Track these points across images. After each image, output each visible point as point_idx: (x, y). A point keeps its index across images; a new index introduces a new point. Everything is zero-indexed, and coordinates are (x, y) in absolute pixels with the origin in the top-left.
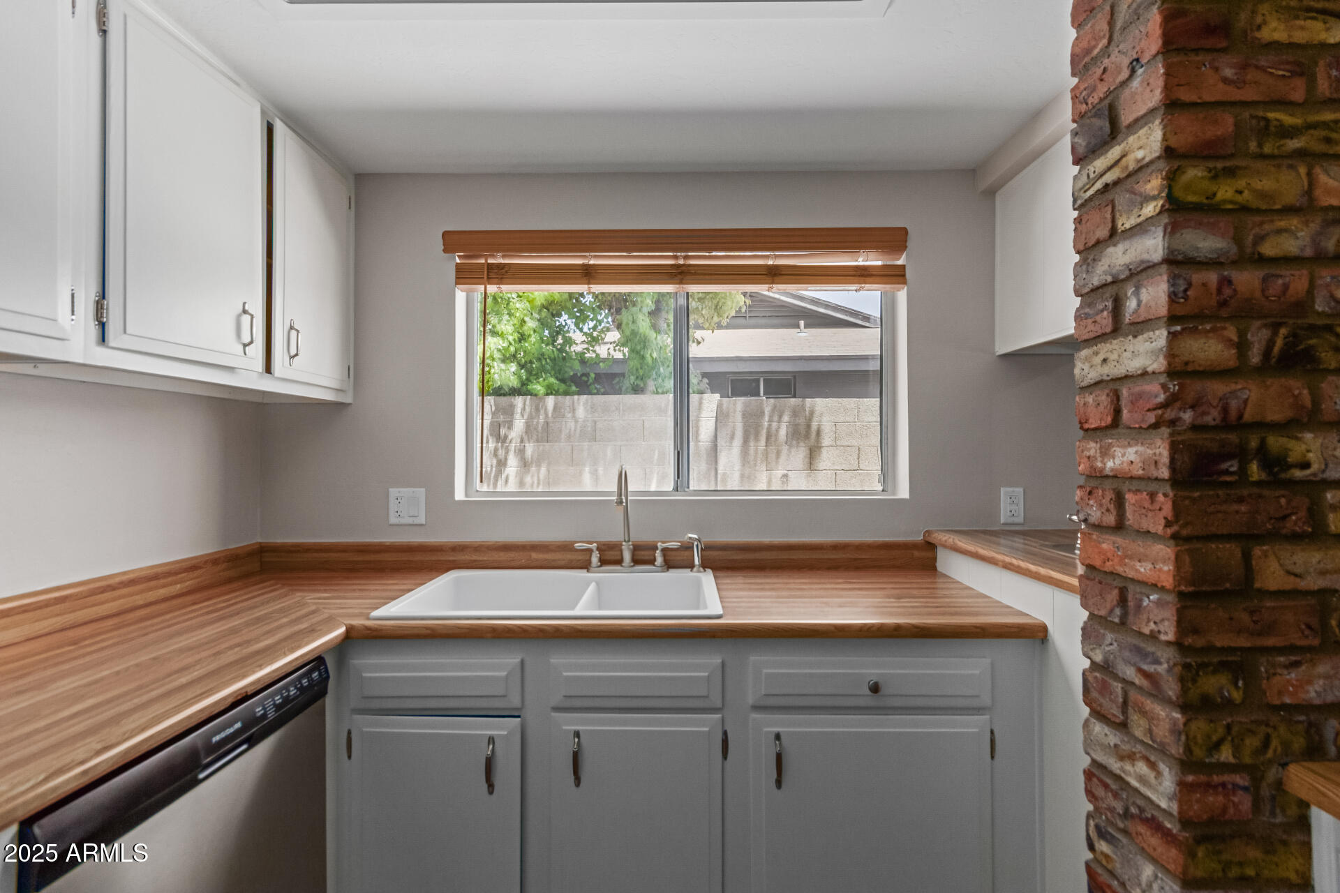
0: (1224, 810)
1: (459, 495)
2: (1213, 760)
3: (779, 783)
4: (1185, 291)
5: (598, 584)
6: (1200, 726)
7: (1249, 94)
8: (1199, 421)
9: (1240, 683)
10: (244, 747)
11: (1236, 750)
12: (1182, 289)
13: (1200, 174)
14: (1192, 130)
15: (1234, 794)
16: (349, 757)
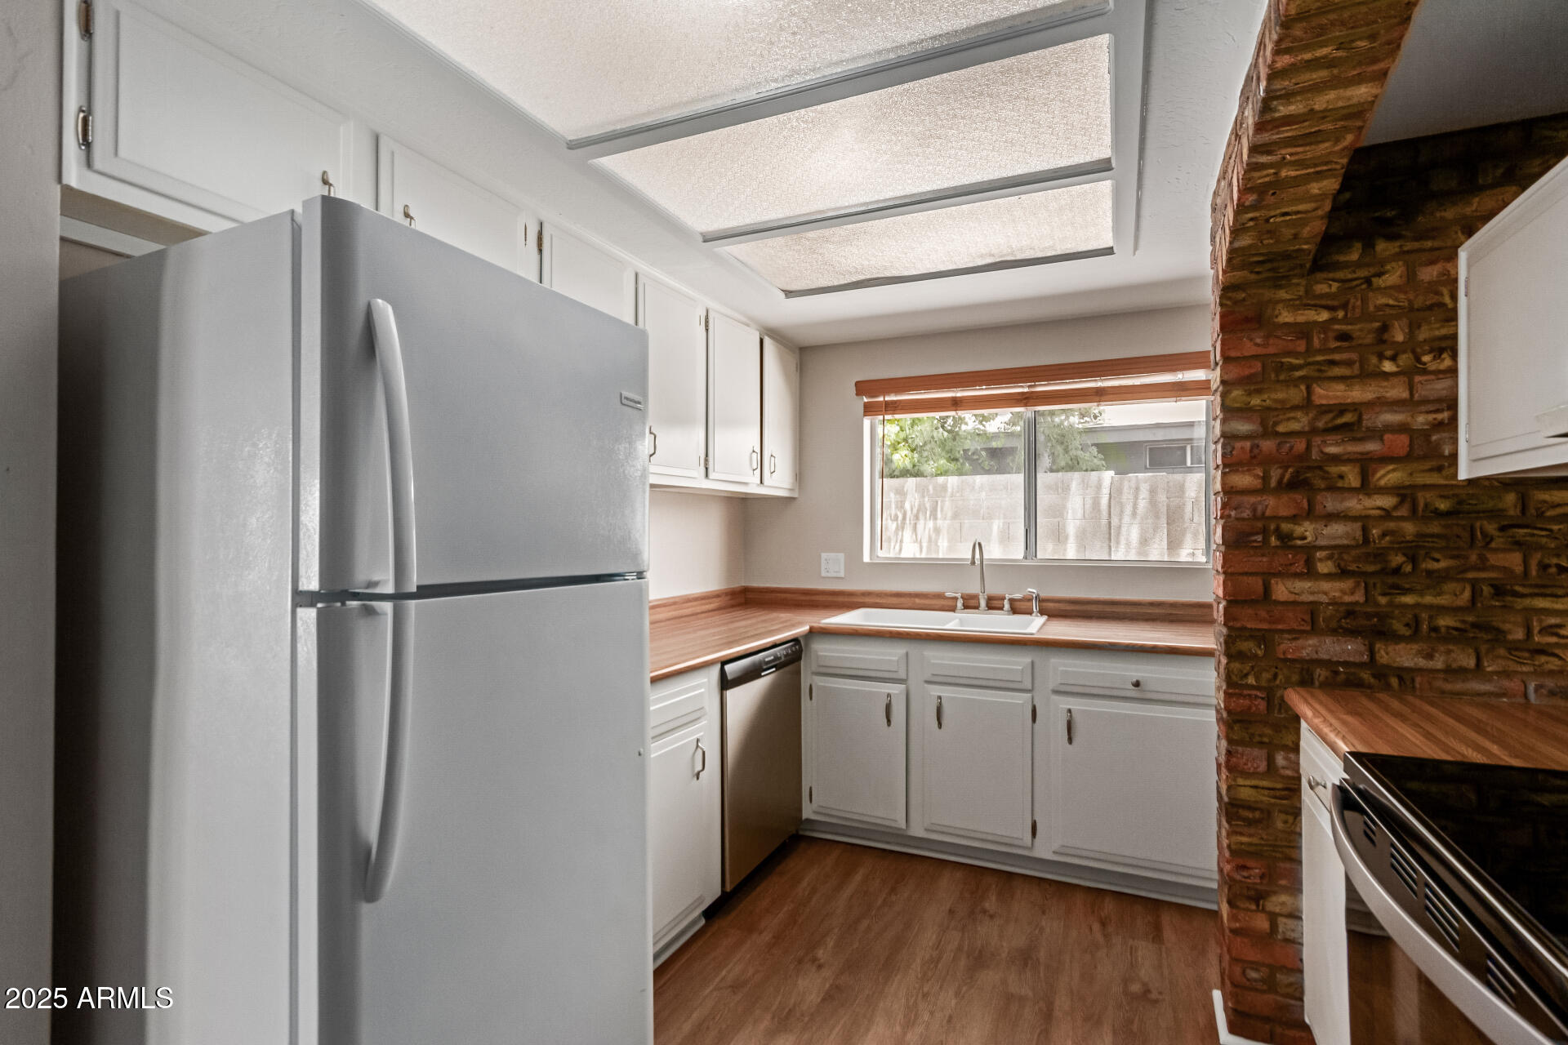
0: (1250, 708)
1: (866, 559)
2: (1244, 683)
3: (1070, 740)
4: (1231, 452)
5: (960, 619)
6: (1236, 665)
7: (1271, 350)
8: (1238, 516)
9: (1262, 647)
10: (774, 669)
11: (1257, 678)
12: (1229, 450)
13: (1241, 393)
14: (1235, 372)
15: (1255, 700)
16: (811, 698)
